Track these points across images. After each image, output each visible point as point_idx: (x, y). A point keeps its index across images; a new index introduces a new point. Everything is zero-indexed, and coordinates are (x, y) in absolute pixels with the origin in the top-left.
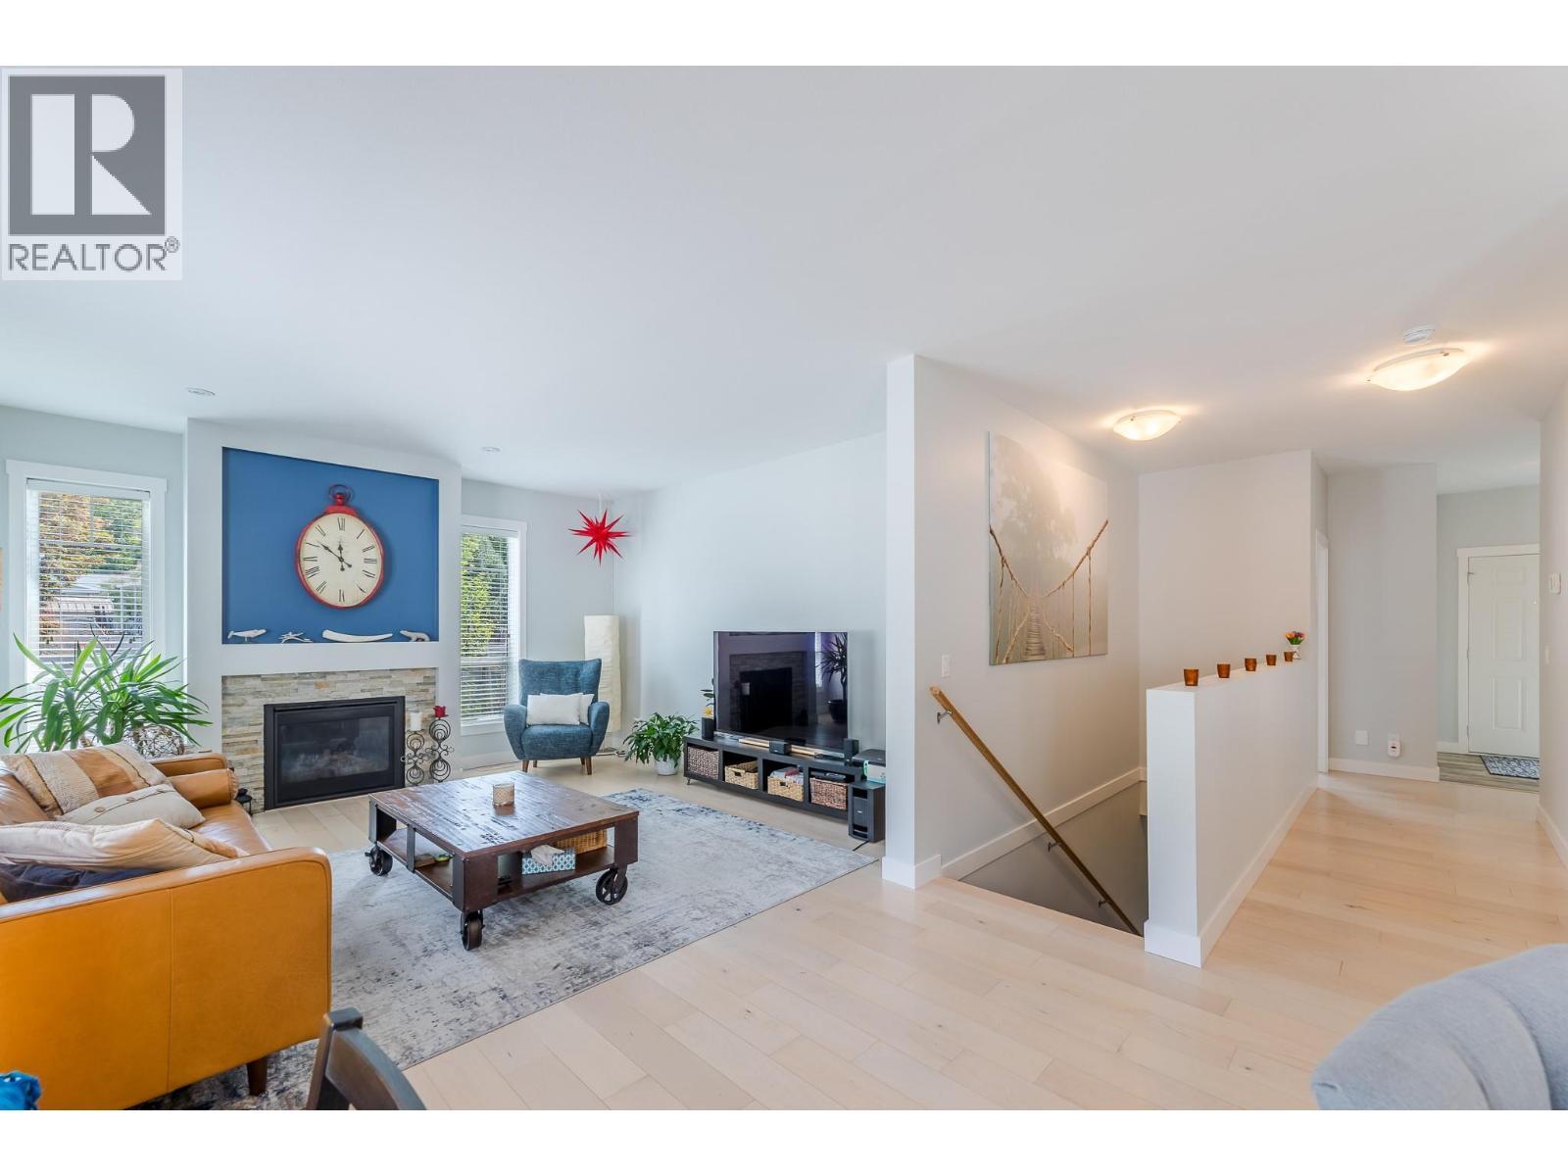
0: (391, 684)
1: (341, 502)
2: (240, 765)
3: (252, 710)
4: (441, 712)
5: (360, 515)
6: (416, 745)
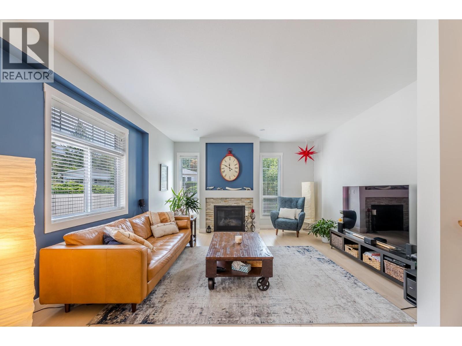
0: (242, 202)
1: (230, 153)
2: (209, 220)
3: (212, 206)
4: (253, 211)
5: (234, 156)
6: (246, 220)
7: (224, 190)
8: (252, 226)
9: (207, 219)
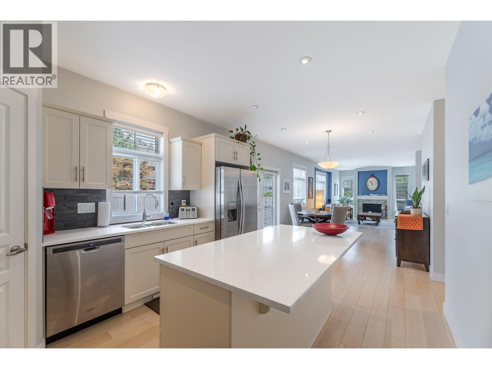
0: (380, 202)
1: (373, 176)
2: (360, 210)
3: (361, 204)
4: (386, 207)
5: (375, 177)
6: (382, 211)
7: (368, 195)
8: (385, 215)
9: (358, 210)
